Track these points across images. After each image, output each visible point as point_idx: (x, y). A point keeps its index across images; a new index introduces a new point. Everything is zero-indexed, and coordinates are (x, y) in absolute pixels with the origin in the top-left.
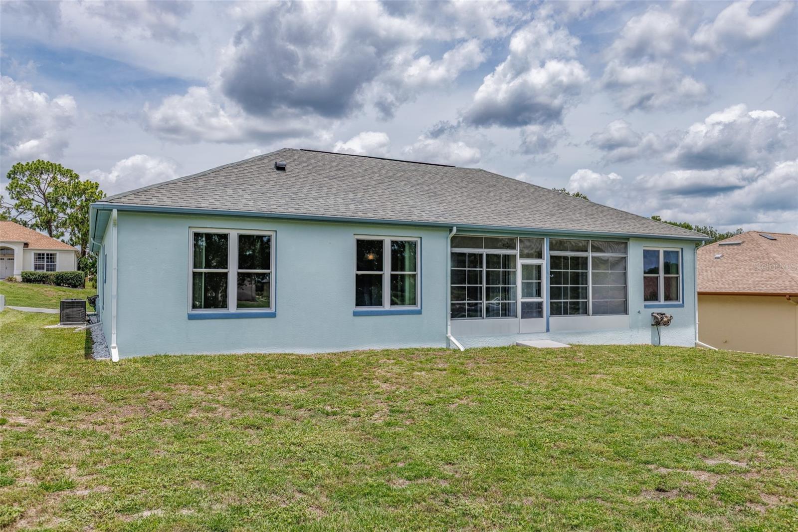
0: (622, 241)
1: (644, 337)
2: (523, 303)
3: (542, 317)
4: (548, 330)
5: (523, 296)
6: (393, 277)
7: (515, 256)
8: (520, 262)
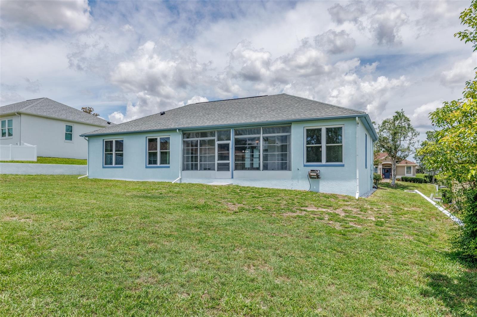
0: (286, 126)
1: (304, 186)
2: (218, 164)
3: (229, 171)
4: (232, 177)
5: (219, 160)
6: (162, 153)
7: (214, 140)
8: (217, 143)
